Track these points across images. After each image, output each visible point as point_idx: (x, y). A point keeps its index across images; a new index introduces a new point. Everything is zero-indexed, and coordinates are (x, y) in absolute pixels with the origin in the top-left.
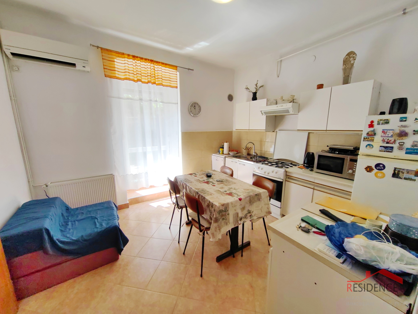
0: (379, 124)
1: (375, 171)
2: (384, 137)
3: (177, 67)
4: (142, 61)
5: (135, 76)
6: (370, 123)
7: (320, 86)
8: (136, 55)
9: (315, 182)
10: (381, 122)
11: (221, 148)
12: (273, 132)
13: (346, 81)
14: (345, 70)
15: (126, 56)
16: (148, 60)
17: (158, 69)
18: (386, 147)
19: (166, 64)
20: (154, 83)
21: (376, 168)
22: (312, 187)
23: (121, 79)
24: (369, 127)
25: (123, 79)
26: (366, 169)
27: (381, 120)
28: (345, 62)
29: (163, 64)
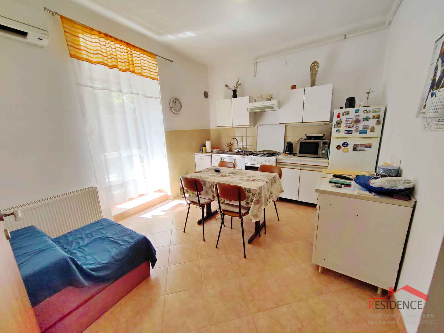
0: (343, 115)
1: (343, 148)
2: (347, 123)
3: (156, 55)
4: (116, 43)
5: (110, 61)
6: (338, 115)
7: (294, 87)
8: (109, 34)
9: (301, 164)
10: (345, 113)
11: (203, 146)
12: (254, 127)
13: (313, 84)
14: (312, 75)
15: (97, 33)
16: (124, 42)
17: (136, 55)
18: (348, 131)
19: (144, 51)
20: (133, 72)
21: (343, 146)
22: (299, 168)
23: (92, 63)
24: (337, 118)
25: (95, 63)
26: (337, 147)
27: (344, 112)
28: (312, 69)
29: (141, 49)
